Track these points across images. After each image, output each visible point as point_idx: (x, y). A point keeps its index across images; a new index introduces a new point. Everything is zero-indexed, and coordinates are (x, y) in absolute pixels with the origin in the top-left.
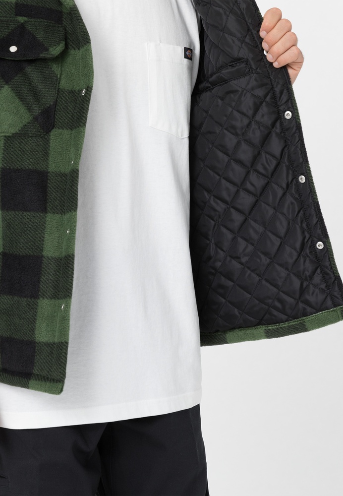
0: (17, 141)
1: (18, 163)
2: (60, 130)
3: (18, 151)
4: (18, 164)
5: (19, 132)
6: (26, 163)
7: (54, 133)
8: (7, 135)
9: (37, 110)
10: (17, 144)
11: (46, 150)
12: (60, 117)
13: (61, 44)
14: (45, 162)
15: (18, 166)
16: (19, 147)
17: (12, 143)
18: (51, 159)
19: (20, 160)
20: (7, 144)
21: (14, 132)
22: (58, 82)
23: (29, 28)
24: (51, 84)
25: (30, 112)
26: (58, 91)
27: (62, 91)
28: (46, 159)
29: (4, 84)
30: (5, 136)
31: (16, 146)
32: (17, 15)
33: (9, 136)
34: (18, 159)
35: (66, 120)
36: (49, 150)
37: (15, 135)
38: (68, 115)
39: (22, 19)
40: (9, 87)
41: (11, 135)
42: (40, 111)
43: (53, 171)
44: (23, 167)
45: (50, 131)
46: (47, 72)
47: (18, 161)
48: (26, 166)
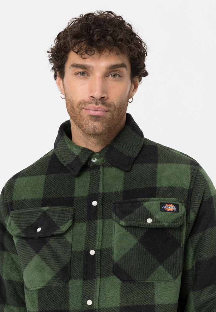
0: (46, 292)
1: (47, 306)
2: (75, 280)
3: (47, 298)
4: (47, 308)
5: (47, 285)
6: (53, 306)
7: (71, 282)
8: (39, 288)
9: (57, 268)
10: (45, 294)
11: (67, 295)
12: (75, 271)
13: (69, 222)
14: (67, 304)
15: (47, 309)
16: (48, 295)
17: (42, 293)
18: (71, 301)
19: (48, 305)
20: (40, 295)
21: (43, 286)
22: (71, 247)
23: (50, 214)
24: (66, 249)
25: (53, 270)
26: (71, 253)
27: (74, 253)
28: (67, 301)
29: (35, 254)
30: (38, 289)
31: (45, 295)
32: (43, 206)
33: (40, 289)
34: (47, 304)
35: (79, 273)
36: (69, 294)
37: (44, 287)
38: (79, 269)
39: (45, 208)
40: (39, 256)
41: (41, 288)
42: (60, 269)
43: (73, 309)
44: (50, 309)
45: (68, 281)
46: (62, 241)
47: (47, 305)
48: (52, 308)
